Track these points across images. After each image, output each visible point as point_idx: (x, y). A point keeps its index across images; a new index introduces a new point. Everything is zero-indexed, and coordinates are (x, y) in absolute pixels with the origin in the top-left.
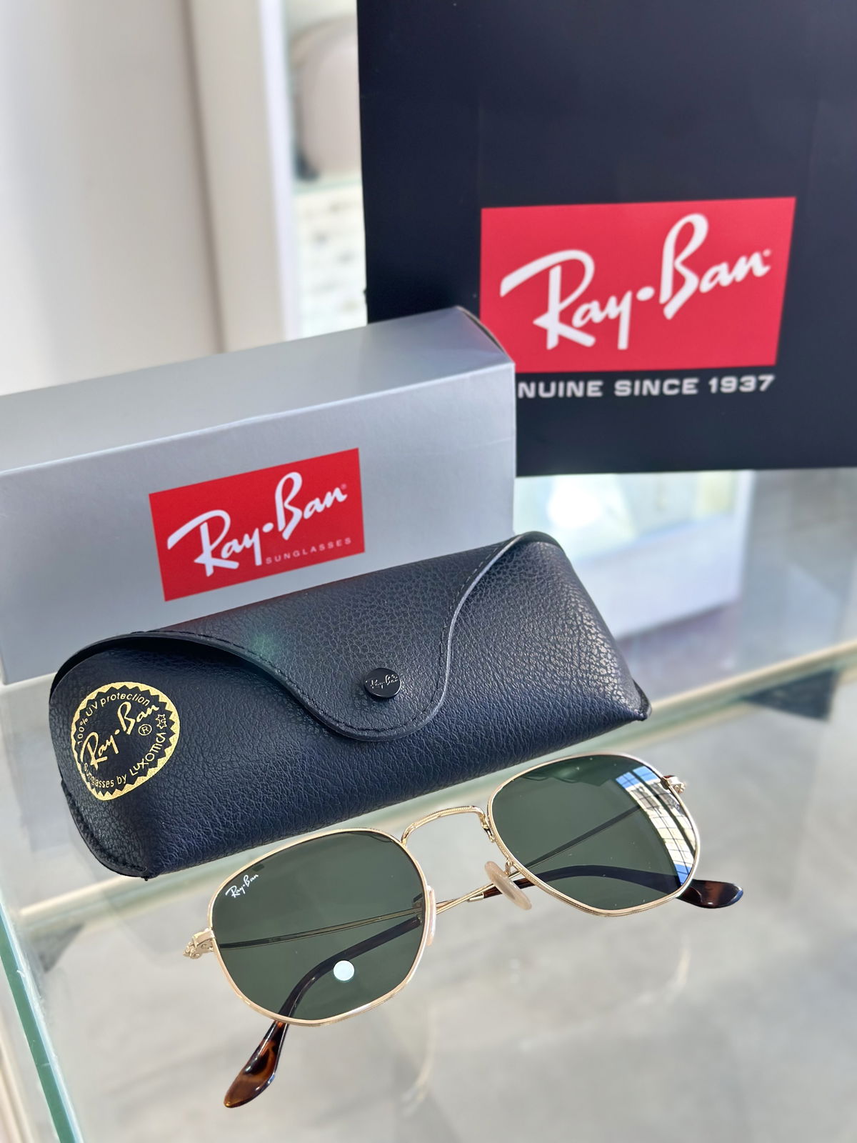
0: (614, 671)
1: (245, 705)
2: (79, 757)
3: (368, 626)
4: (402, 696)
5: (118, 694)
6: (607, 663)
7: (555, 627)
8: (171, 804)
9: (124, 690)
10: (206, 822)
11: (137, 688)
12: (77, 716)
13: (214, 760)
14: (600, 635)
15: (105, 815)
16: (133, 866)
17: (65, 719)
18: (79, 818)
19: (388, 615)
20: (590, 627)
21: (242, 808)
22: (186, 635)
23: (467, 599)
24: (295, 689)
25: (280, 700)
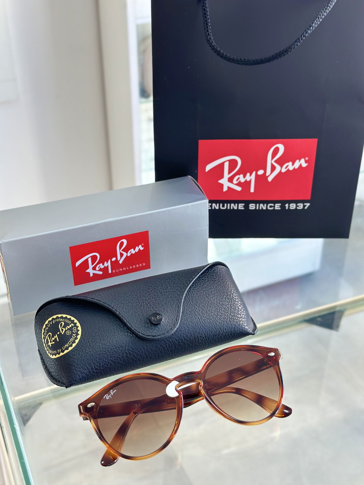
0: (243, 316)
1: (106, 325)
2: (44, 341)
3: (152, 296)
4: (163, 323)
5: (60, 319)
6: (241, 313)
7: (222, 298)
8: (77, 361)
9: (62, 317)
10: (90, 368)
11: (66, 317)
12: (44, 326)
13: (93, 345)
14: (239, 302)
15: (53, 363)
16: (62, 383)
17: (40, 327)
18: (44, 363)
19: (160, 292)
20: (236, 299)
21: (102, 363)
22: (85, 298)
23: (190, 287)
24: (124, 320)
25: (118, 323)
